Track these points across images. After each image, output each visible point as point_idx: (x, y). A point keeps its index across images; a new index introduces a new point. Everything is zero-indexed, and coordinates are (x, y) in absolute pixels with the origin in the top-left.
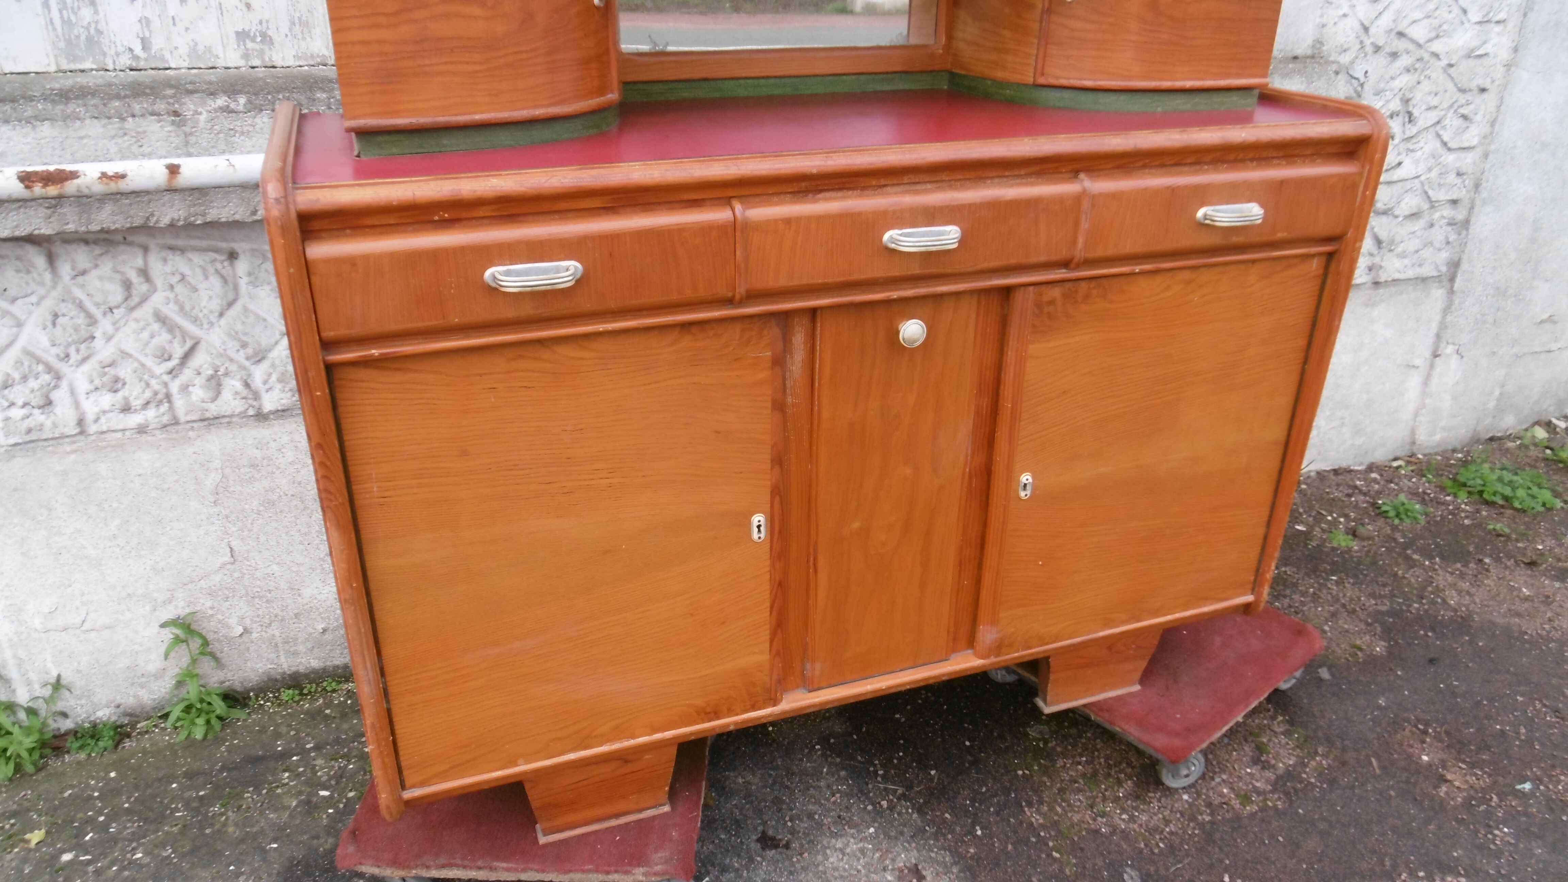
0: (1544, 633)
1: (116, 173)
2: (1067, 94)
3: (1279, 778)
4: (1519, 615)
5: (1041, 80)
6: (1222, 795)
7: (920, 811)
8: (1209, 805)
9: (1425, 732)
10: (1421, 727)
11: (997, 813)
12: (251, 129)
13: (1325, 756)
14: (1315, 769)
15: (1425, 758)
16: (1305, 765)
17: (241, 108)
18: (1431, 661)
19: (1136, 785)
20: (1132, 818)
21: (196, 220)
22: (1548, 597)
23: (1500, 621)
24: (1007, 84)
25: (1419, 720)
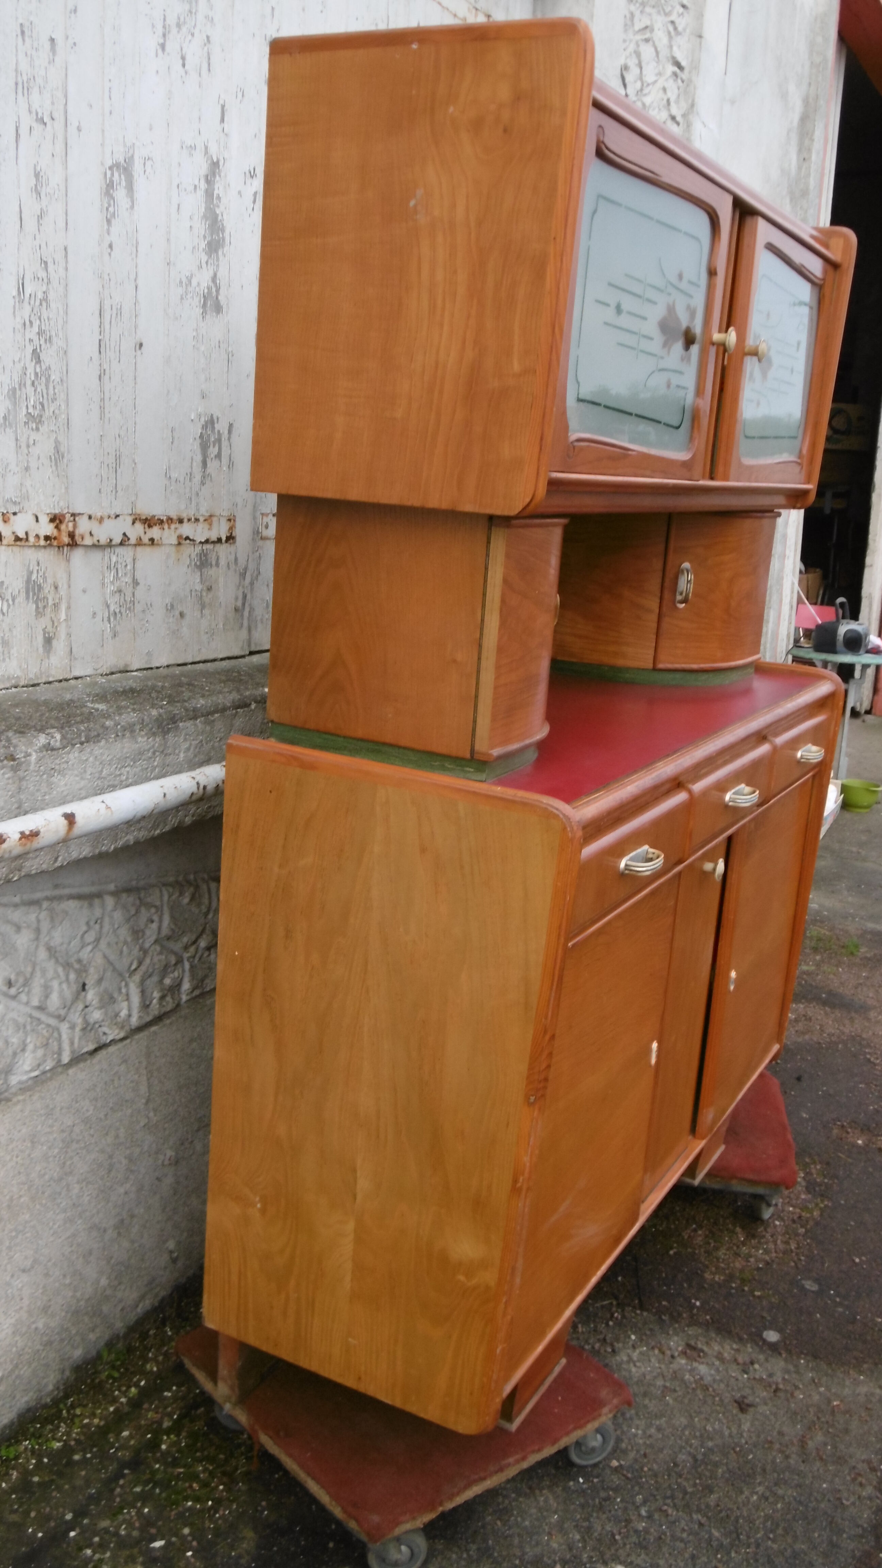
0: (828, 1040)
1: (31, 831)
2: (678, 676)
3: (807, 1188)
4: (804, 1033)
5: (661, 666)
6: (793, 1213)
7: (642, 1307)
8: (794, 1221)
9: (843, 1126)
10: (839, 1123)
11: (690, 1286)
12: (65, 766)
13: (814, 1163)
14: (818, 1174)
15: (860, 1142)
16: (812, 1174)
17: (58, 744)
18: (799, 1079)
19: (743, 1228)
20: (767, 1251)
21: (13, 877)
22: (804, 1016)
23: (800, 1040)
24: (628, 669)
25: (834, 1120)
